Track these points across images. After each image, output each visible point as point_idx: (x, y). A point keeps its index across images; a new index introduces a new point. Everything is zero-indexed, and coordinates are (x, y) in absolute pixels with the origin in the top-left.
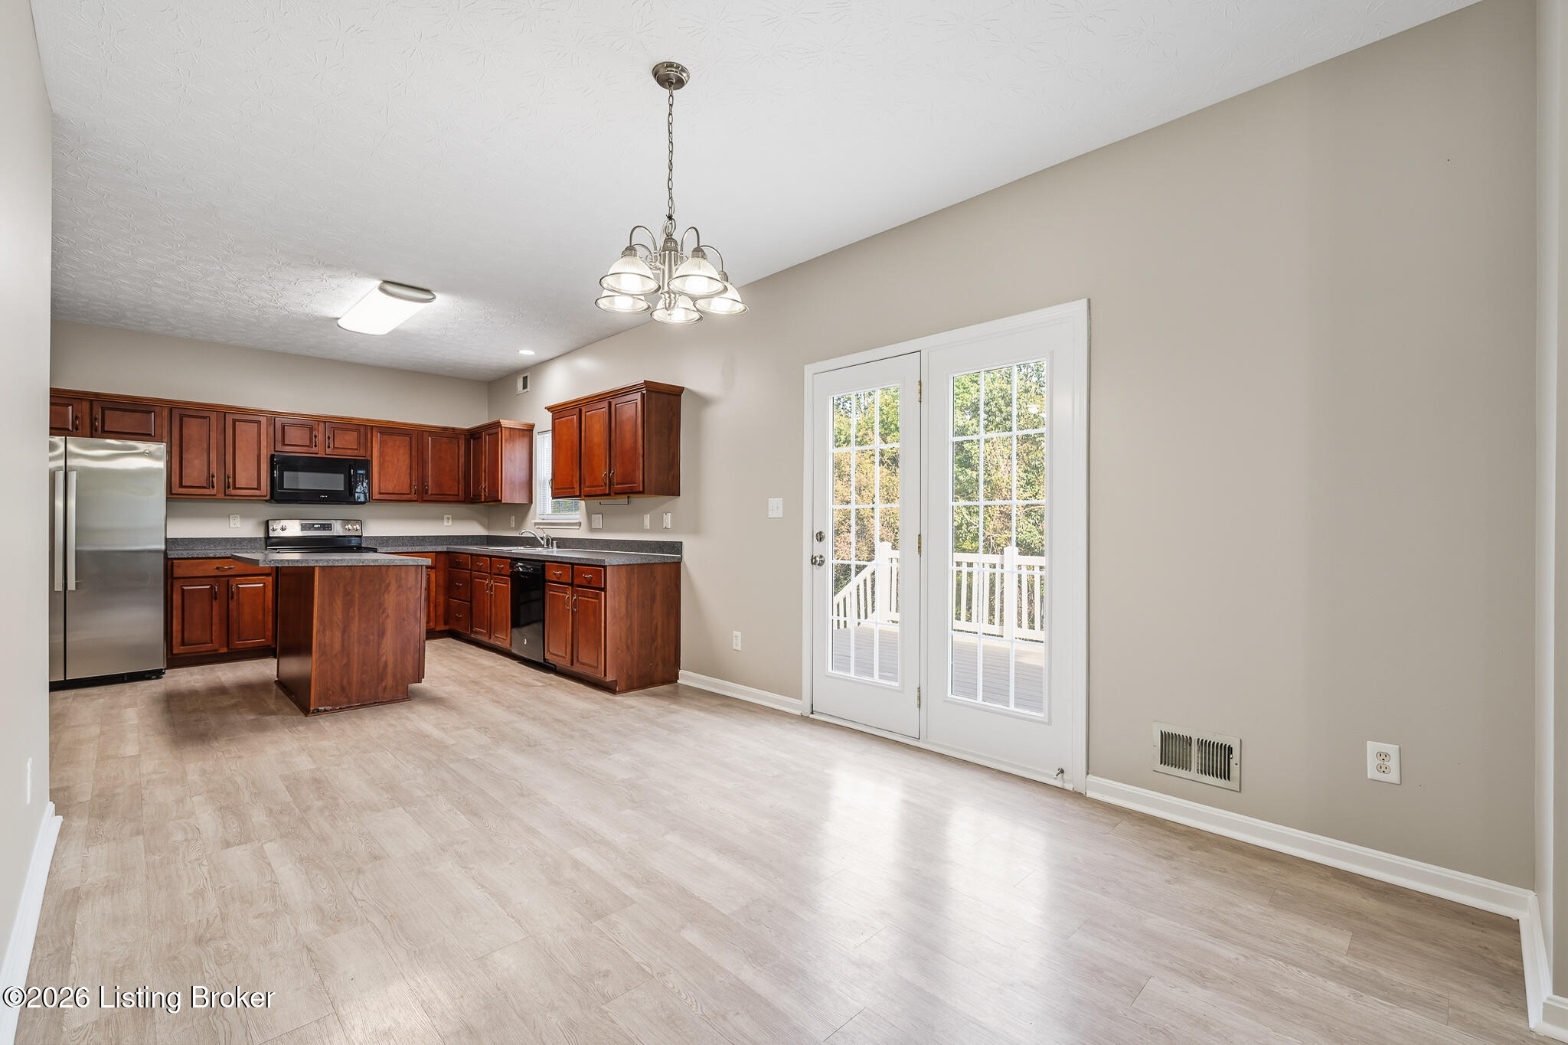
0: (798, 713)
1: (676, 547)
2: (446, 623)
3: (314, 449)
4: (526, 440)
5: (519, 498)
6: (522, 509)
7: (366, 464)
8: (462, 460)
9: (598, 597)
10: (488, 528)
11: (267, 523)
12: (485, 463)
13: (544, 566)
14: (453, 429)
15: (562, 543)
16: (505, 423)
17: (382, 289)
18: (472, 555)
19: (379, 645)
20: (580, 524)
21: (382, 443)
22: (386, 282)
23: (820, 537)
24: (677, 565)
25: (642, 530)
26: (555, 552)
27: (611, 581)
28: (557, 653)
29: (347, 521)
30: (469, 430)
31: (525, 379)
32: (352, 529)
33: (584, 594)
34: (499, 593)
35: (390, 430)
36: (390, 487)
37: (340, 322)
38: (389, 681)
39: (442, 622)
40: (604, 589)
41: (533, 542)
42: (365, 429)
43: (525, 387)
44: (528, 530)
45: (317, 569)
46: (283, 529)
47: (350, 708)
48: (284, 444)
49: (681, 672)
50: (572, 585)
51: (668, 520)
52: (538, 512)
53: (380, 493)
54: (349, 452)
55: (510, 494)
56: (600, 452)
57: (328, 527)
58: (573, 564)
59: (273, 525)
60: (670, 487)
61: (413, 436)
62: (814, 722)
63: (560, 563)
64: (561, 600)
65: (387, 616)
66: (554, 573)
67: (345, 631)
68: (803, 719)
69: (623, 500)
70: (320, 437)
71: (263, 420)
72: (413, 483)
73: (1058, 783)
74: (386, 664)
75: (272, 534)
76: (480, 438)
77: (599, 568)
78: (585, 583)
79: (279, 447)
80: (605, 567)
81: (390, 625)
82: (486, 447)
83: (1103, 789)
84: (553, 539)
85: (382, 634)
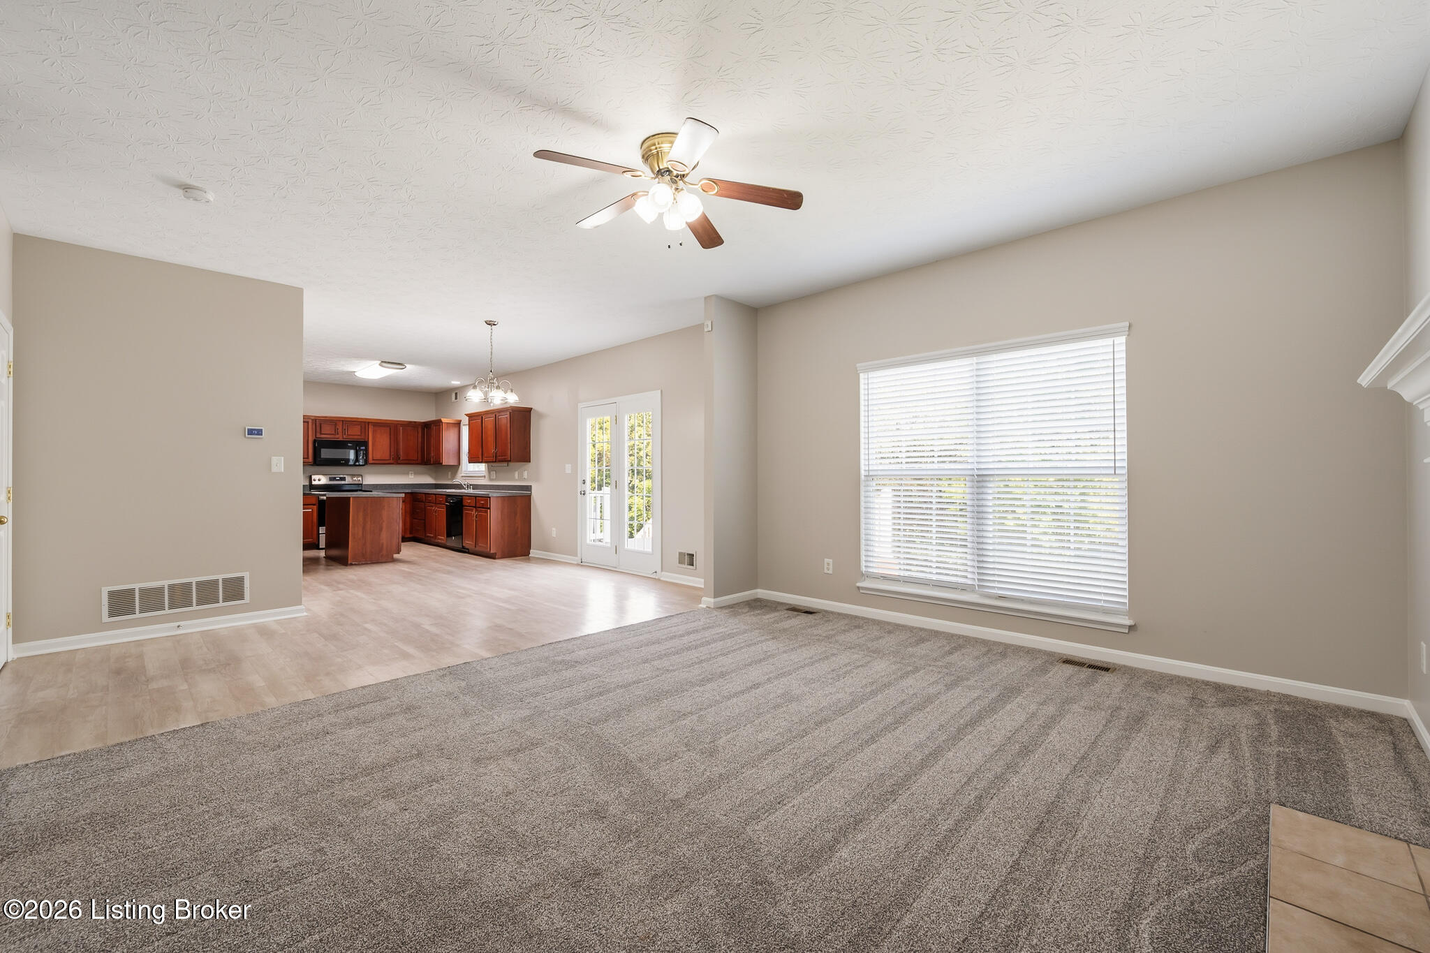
0: (576, 563)
1: (529, 488)
2: (410, 533)
3: (337, 436)
4: (456, 430)
5: (452, 462)
6: (455, 468)
7: (365, 444)
8: (420, 440)
9: (486, 512)
10: (435, 479)
11: (310, 477)
12: (433, 441)
13: (462, 499)
14: (415, 422)
15: (475, 487)
16: (444, 420)
17: (380, 365)
18: (425, 494)
19: (380, 534)
20: (485, 477)
21: (374, 432)
22: (382, 362)
23: (584, 482)
24: (529, 497)
25: (514, 479)
26: (471, 491)
27: (494, 505)
28: (468, 543)
29: (353, 476)
30: (424, 423)
31: (456, 394)
32: (357, 480)
33: (481, 511)
34: (439, 515)
35: (379, 424)
36: (378, 457)
37: (356, 374)
38: (384, 552)
39: (408, 532)
40: (489, 508)
41: (459, 486)
42: (365, 424)
43: (456, 398)
44: (457, 480)
45: (351, 499)
46: (319, 480)
47: (367, 564)
48: (321, 434)
49: (531, 551)
50: (475, 507)
51: (525, 474)
52: (463, 470)
53: (373, 460)
54: (356, 437)
55: (447, 460)
56: (491, 439)
57: (343, 479)
58: (476, 497)
59: (313, 477)
60: (525, 456)
61: (393, 428)
62: (582, 566)
63: (470, 496)
64: (471, 515)
65: (383, 521)
66: (467, 502)
67: (364, 528)
68: (578, 565)
69: (505, 464)
70: (340, 430)
71: (310, 421)
72: (392, 454)
73: (654, 577)
74: (383, 544)
75: (314, 483)
76: (430, 428)
77: (487, 498)
78: (481, 506)
79: (318, 435)
80: (490, 497)
81: (384, 525)
82: (434, 433)
83: (667, 576)
84: (471, 485)
85: (381, 530)
